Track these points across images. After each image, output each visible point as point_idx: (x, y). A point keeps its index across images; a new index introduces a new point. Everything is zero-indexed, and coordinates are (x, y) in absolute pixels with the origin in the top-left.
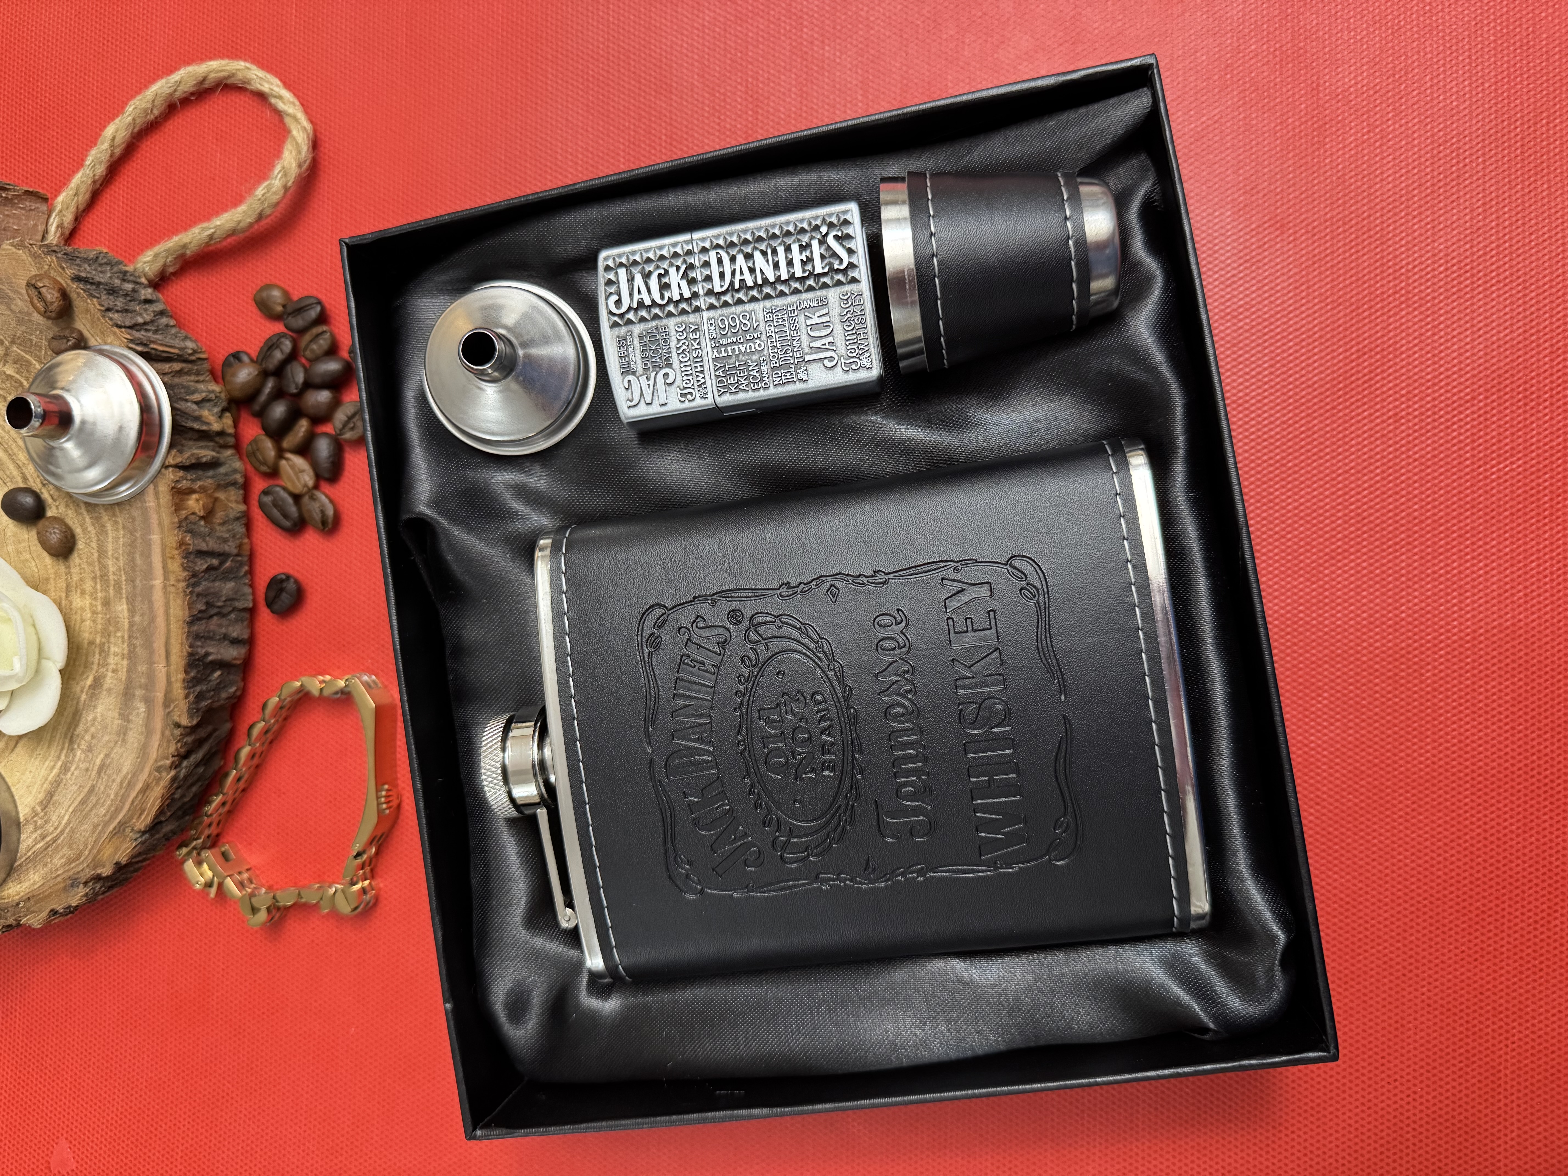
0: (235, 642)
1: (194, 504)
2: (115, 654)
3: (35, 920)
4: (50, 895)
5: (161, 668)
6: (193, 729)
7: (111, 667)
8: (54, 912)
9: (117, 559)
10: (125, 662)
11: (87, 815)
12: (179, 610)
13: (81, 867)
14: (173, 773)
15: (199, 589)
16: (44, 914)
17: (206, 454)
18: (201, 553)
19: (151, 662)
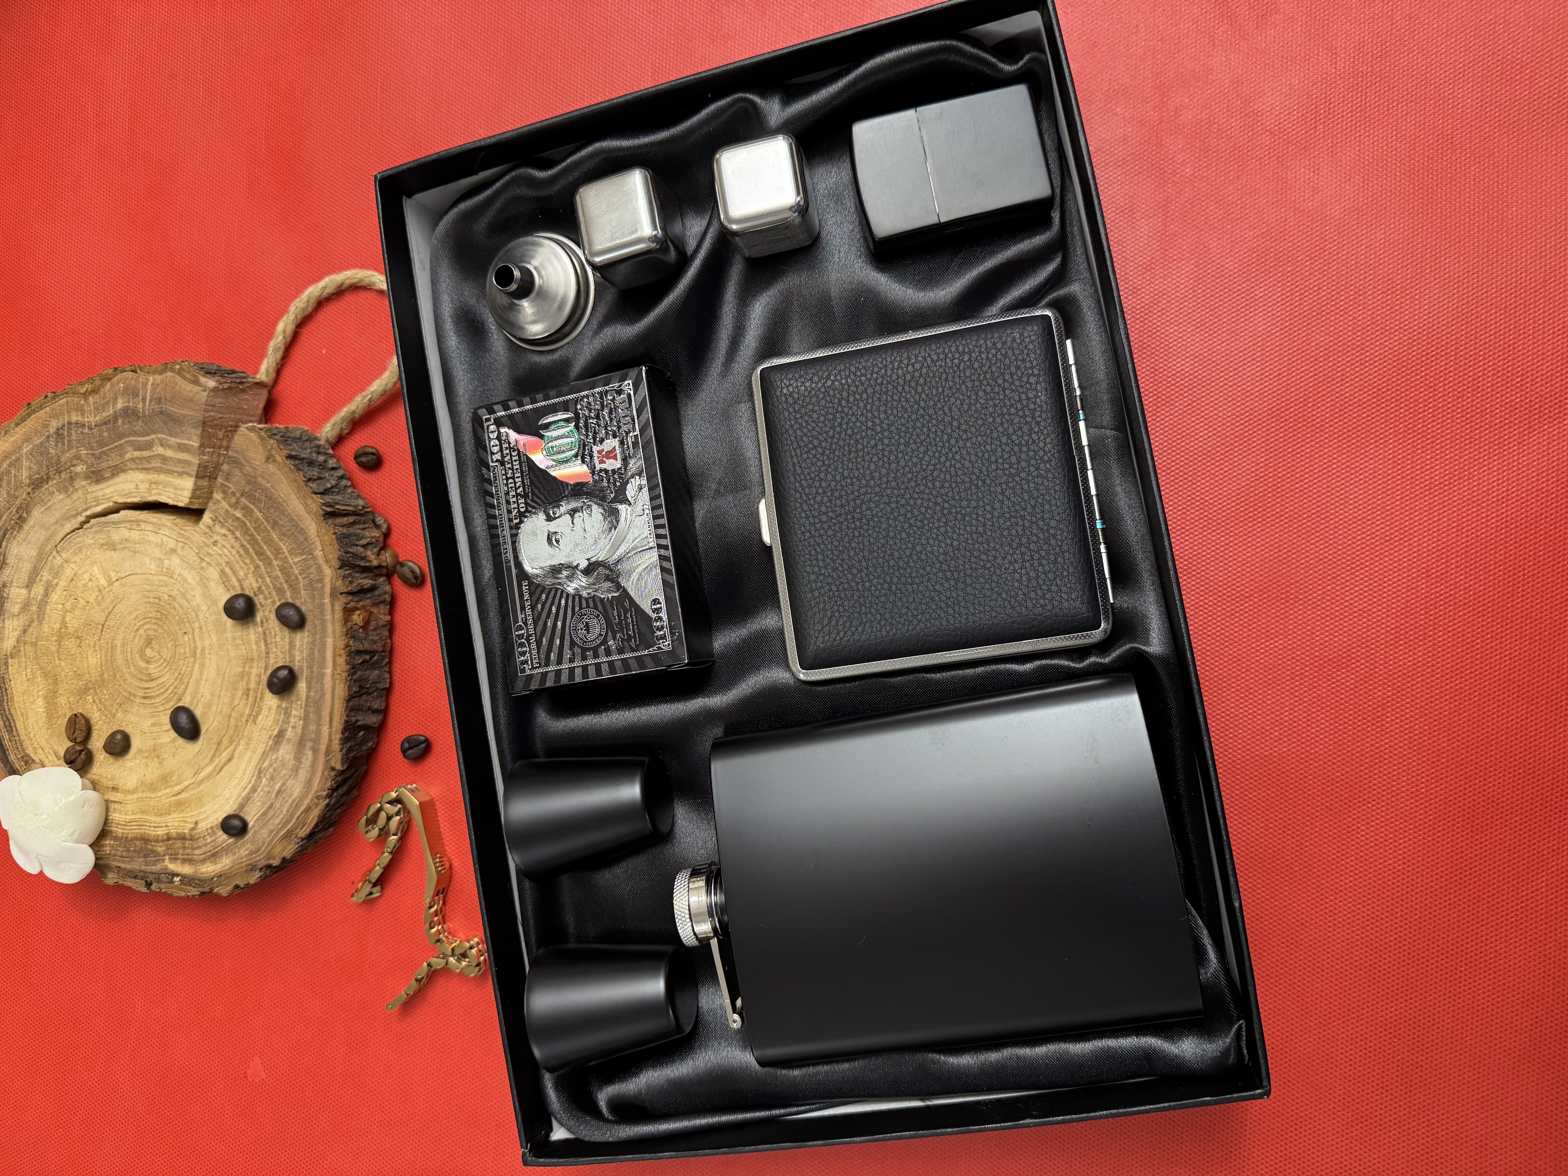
0: (375, 711)
1: (357, 618)
2: (295, 716)
3: (223, 891)
4: (236, 874)
5: (325, 729)
6: (343, 772)
7: (292, 724)
8: (237, 887)
9: (302, 652)
10: (301, 722)
11: (266, 823)
12: (341, 691)
13: (258, 859)
14: (327, 801)
15: (355, 677)
16: (230, 888)
17: (367, 582)
18: (359, 652)
19: (319, 724)
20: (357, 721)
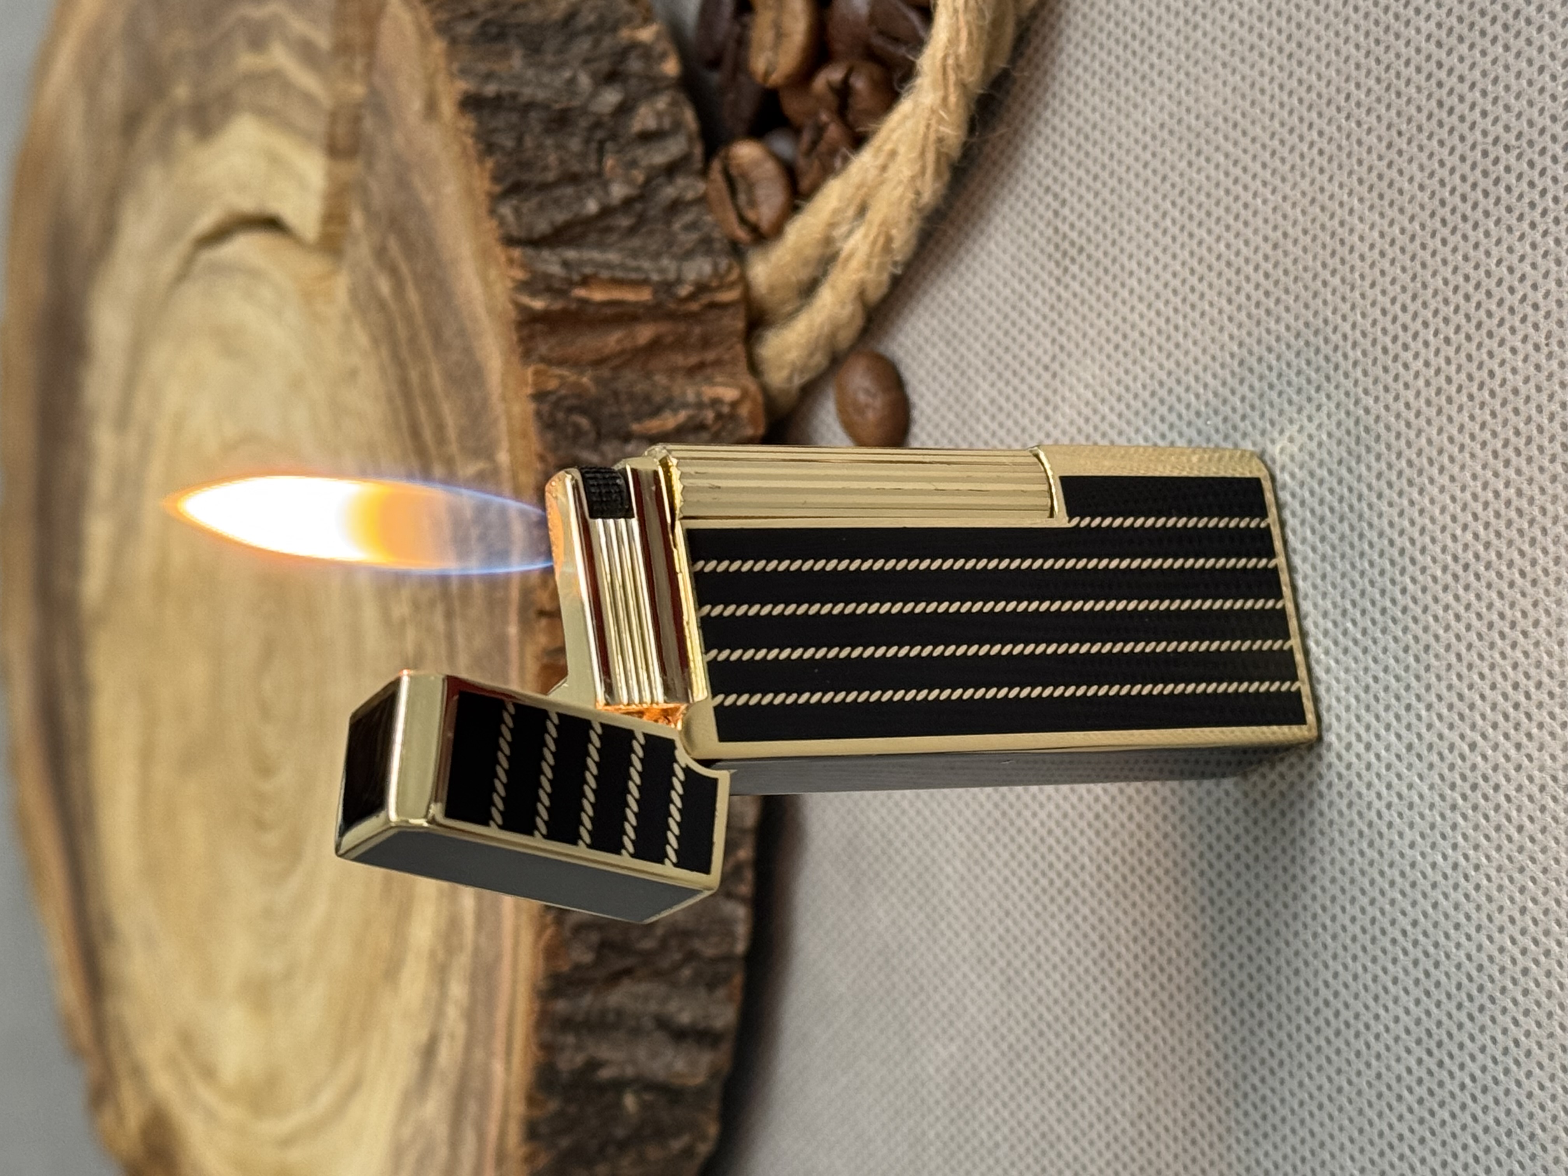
20: (594, 1065)
